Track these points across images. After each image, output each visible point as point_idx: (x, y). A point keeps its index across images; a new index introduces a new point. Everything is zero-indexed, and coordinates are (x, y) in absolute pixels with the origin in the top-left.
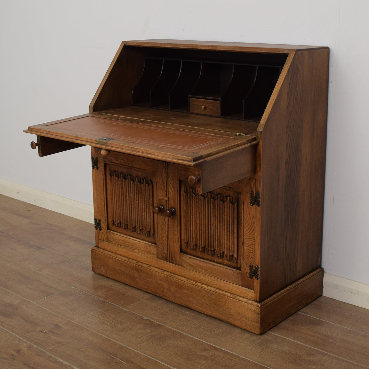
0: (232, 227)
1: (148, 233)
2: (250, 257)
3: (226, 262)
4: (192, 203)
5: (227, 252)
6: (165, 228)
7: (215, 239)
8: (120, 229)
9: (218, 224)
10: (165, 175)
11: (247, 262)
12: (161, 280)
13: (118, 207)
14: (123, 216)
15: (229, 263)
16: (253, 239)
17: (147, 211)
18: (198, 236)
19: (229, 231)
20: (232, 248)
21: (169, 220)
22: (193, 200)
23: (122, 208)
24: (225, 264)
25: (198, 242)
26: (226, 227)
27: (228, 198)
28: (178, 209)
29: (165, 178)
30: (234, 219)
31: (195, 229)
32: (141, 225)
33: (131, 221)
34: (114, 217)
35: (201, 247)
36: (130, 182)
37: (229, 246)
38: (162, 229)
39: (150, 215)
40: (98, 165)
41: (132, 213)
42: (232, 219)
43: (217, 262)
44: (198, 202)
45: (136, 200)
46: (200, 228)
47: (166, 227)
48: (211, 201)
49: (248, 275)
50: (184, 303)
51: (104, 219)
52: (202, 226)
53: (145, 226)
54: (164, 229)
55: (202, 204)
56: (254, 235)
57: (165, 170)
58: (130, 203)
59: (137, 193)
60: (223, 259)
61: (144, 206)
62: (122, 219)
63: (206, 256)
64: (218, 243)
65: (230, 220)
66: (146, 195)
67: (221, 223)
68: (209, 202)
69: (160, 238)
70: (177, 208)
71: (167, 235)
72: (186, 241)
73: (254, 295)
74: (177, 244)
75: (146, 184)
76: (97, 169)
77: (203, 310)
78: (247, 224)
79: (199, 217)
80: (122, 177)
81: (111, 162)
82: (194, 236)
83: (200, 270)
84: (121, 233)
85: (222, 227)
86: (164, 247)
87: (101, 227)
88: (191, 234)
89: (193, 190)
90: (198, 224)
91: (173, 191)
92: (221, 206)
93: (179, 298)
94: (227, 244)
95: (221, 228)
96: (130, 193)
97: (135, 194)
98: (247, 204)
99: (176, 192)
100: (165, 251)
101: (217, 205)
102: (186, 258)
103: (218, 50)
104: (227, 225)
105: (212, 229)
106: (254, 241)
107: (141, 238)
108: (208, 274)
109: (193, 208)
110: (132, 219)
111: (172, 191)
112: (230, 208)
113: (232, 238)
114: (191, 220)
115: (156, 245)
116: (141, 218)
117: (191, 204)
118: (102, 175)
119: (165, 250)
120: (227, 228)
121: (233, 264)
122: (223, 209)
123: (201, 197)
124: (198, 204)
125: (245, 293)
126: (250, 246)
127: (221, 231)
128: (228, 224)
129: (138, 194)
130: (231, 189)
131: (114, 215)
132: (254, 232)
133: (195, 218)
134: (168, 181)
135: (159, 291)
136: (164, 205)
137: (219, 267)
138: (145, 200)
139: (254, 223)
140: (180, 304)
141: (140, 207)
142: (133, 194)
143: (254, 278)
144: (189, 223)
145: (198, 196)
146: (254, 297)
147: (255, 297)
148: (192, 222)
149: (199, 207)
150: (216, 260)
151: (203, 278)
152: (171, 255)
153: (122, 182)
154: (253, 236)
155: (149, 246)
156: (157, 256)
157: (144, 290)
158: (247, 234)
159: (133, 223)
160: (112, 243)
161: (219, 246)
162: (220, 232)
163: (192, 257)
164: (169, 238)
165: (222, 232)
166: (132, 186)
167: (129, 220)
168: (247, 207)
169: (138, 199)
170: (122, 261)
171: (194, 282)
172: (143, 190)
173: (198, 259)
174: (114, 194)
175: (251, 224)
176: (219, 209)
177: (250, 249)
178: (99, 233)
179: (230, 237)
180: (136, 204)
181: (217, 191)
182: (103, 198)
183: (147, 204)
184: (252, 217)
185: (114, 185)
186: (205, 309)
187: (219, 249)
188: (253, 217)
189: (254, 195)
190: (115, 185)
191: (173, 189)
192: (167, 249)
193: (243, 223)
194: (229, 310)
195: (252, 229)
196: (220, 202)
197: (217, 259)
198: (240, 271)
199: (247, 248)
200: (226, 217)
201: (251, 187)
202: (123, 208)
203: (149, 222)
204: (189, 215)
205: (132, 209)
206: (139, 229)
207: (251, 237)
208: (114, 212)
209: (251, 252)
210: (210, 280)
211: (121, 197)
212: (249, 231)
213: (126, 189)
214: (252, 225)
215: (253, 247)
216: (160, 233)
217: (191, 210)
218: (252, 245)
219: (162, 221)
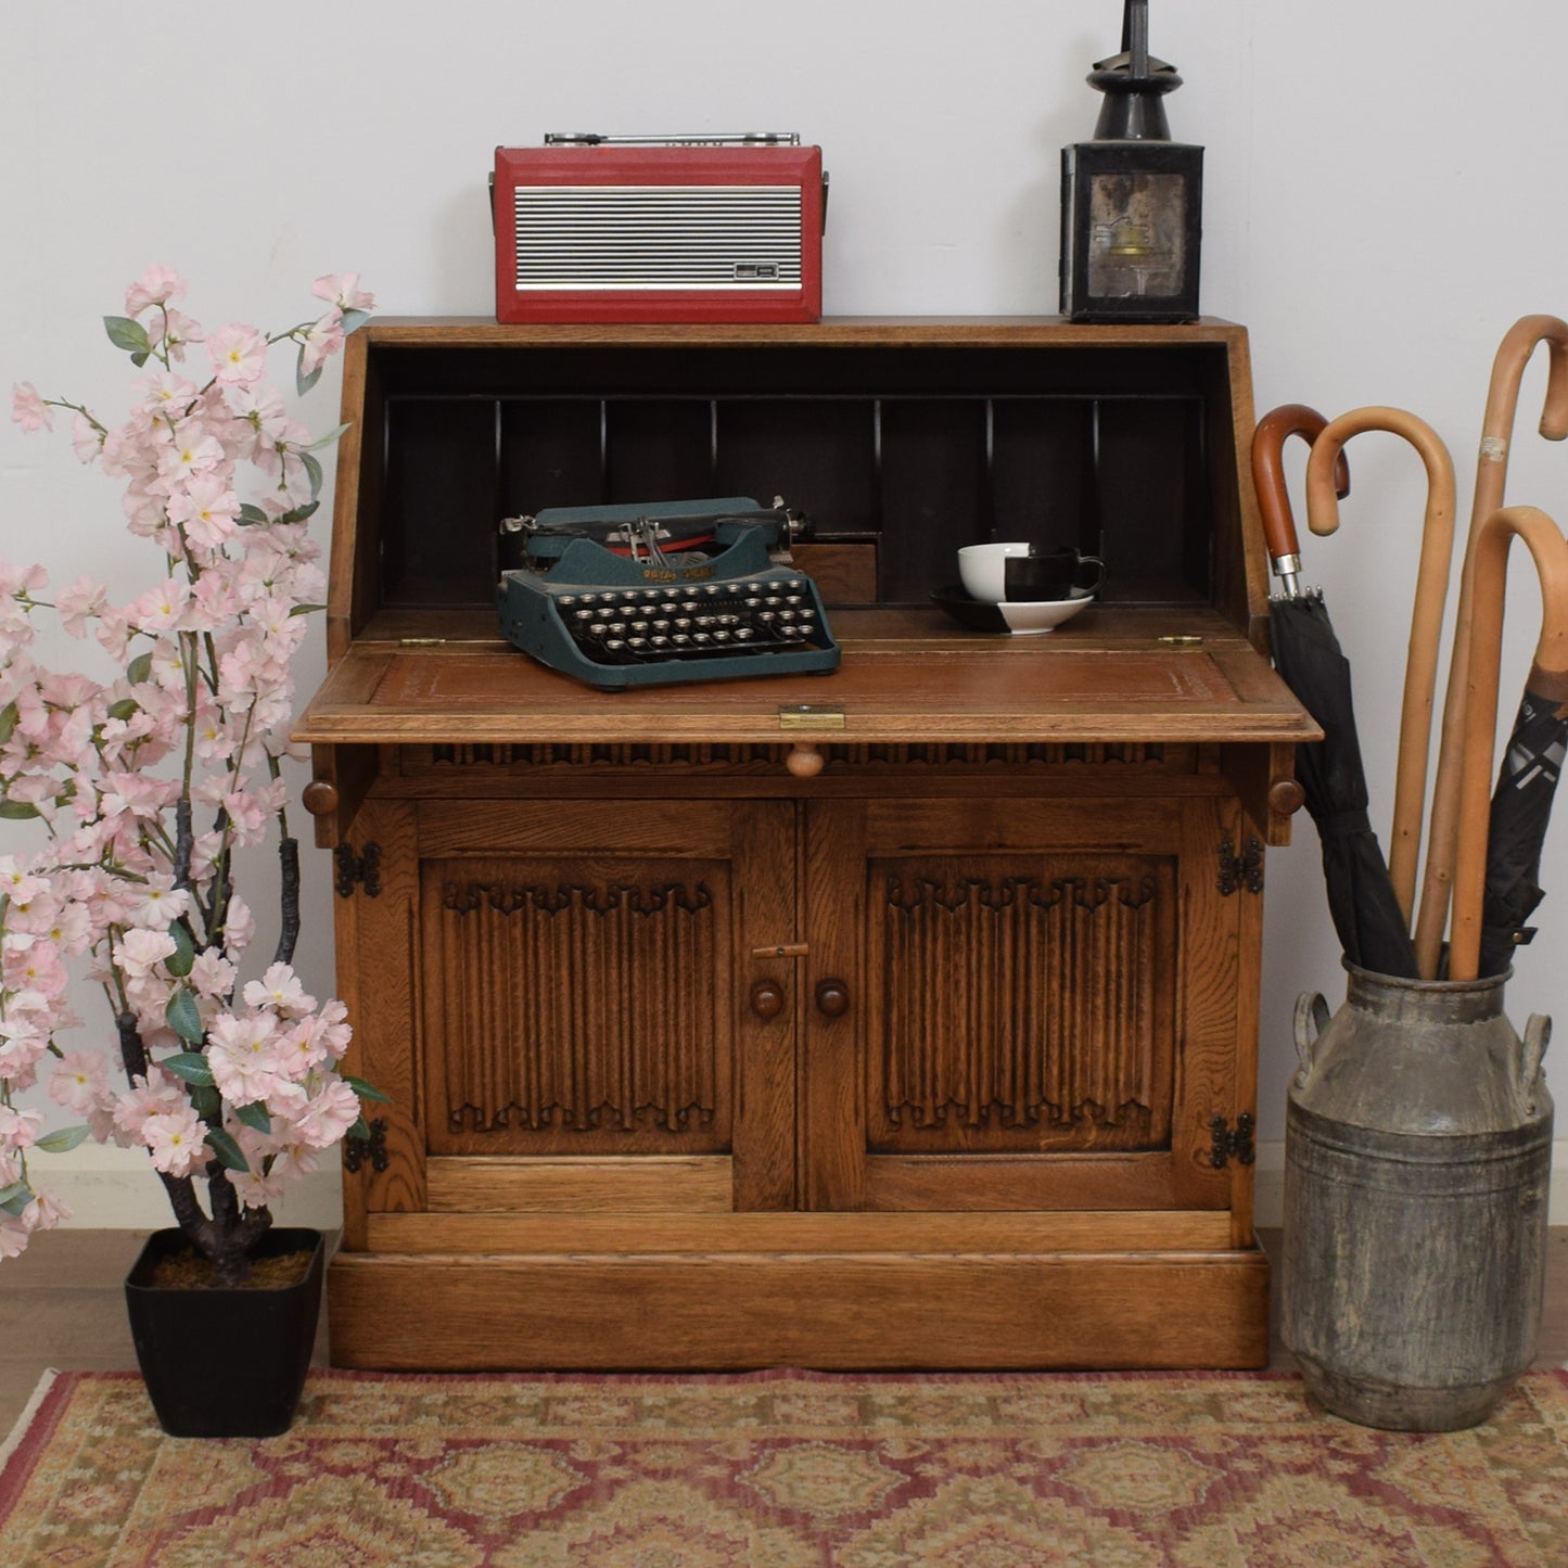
0: (1130, 996)
1: (683, 1114)
2: (1216, 1089)
3: (1093, 1136)
4: (935, 940)
5: (1105, 1096)
6: (783, 1072)
7: (1048, 1056)
8: (503, 1137)
9: (1062, 999)
10: (792, 850)
11: (1199, 1113)
12: (770, 1295)
13: (498, 1042)
14: (534, 1075)
15: (1108, 1137)
16: (1232, 1015)
17: (682, 1024)
18: (962, 1066)
19: (1118, 1011)
20: (1128, 1075)
21: (805, 1035)
22: (940, 928)
23: (527, 1037)
24: (1088, 1145)
25: (962, 1090)
26: (1100, 1001)
27: (1115, 887)
28: (857, 979)
29: (793, 864)
30: (1140, 963)
31: (947, 1040)
32: (644, 1086)
33: (581, 1087)
34: (477, 1091)
35: (974, 1106)
36: (583, 914)
37: (1117, 1067)
38: (769, 1081)
39: (699, 1038)
40: (377, 877)
41: (592, 1048)
42: (1131, 962)
43: (1051, 1149)
44: (963, 929)
45: (615, 987)
46: (973, 1033)
47: (792, 1066)
48: (1028, 916)
49: (1205, 1160)
50: (895, 1355)
51: (411, 1116)
52: (985, 1021)
53: (666, 1090)
54: (778, 1078)
55: (985, 934)
56: (1233, 1004)
57: (791, 832)
58: (579, 1009)
59: (625, 955)
60: (1079, 1130)
61: (665, 1005)
62: (528, 1088)
63: (996, 1136)
64: (1061, 1071)
65: (1124, 970)
66: (676, 955)
67: (1079, 991)
68: (1022, 919)
69: (753, 1120)
70: (853, 974)
71: (792, 1099)
72: (899, 1099)
73: (1231, 1228)
74: (853, 1124)
75: (676, 911)
76: (373, 892)
77: (996, 1356)
78: (1205, 968)
79: (969, 991)
80: (530, 906)
81: (464, 850)
82: (939, 1070)
83: (971, 1199)
84: (510, 1154)
85: (1085, 1002)
86: (778, 1154)
87: (385, 1152)
88: (928, 1065)
89: (936, 889)
90: (963, 1023)
91: (834, 912)
92: (1079, 926)
93: (870, 1342)
94: (1106, 1064)
95: (1079, 1008)
96: (578, 967)
97: (614, 960)
98: (1205, 896)
99: (852, 910)
100: (784, 1169)
101: (1058, 925)
102: (898, 1169)
103: (898, 344)
104: (1107, 990)
105: (1034, 1022)
106: (1232, 1024)
107: (634, 1148)
108: (1012, 1206)
109: (940, 961)
110: (586, 1079)
111: (829, 911)
112: (1124, 922)
113: (1129, 1038)
114: (928, 1010)
115: (730, 1158)
116: (643, 1058)
117: (929, 946)
118: (406, 915)
119: (783, 1167)
120: (1107, 1003)
121: (1127, 1136)
122: (1086, 935)
123: (981, 910)
124: (963, 938)
125: (1188, 1233)
126: (1214, 1048)
127: (1078, 1020)
128: (1113, 986)
129: (631, 962)
130: (1131, 851)
131: (477, 1080)
132: (1233, 990)
133: (947, 998)
134: (806, 874)
135: (754, 1345)
136: (783, 976)
137: (1065, 1164)
138: (671, 976)
139: (1236, 956)
140: (874, 1364)
141: (636, 1016)
142: (597, 968)
143: (1233, 1162)
144: (917, 1025)
145: (963, 906)
146: (1231, 1236)
147: (1235, 1231)
148: (934, 1017)
149: (969, 950)
150: (1043, 1143)
151: (984, 1228)
152: (819, 1176)
153: (530, 926)
154: (1228, 1009)
155: (689, 1167)
156: (735, 1200)
157: (670, 1364)
158: (1204, 1006)
159: (593, 1091)
160: (457, 1208)
161: (1067, 1080)
162: (1073, 1026)
163: (931, 1157)
164: (806, 1108)
165: (1084, 1023)
166: (592, 929)
167: (568, 1083)
168: (1205, 903)
169: (625, 982)
170: (537, 1273)
171: (947, 1257)
172: (659, 938)
173: (959, 1157)
174: (481, 988)
175: (1222, 964)
176: (1068, 939)
177: (1215, 1058)
178: (369, 1186)
179: (1123, 1036)
180: (615, 1008)
181: (1056, 871)
182: (408, 1019)
183: (682, 994)
184: (1225, 938)
185: (480, 951)
186: (1003, 1350)
187: (1065, 1092)
188: (1231, 935)
189: (1237, 853)
190: (484, 945)
191: (834, 901)
192: (791, 1157)
193: (1185, 969)
194: (1130, 1315)
195: (1227, 982)
196: (1073, 909)
197: (1048, 1138)
198: (1169, 1154)
199: (1201, 1056)
200: (1102, 962)
201: (1220, 828)
202: (533, 1037)
203: (689, 1068)
204: (917, 993)
205: (592, 1030)
206: (627, 1111)
207: (1222, 1012)
208: (477, 1069)
209: (1220, 1067)
210: (1018, 1227)
211: (520, 993)
212: (1210, 992)
213: (557, 952)
214: (1226, 965)
215: (1228, 1048)
216: (754, 1095)
217: (929, 971)
218: (1225, 1042)
219: (769, 1047)
